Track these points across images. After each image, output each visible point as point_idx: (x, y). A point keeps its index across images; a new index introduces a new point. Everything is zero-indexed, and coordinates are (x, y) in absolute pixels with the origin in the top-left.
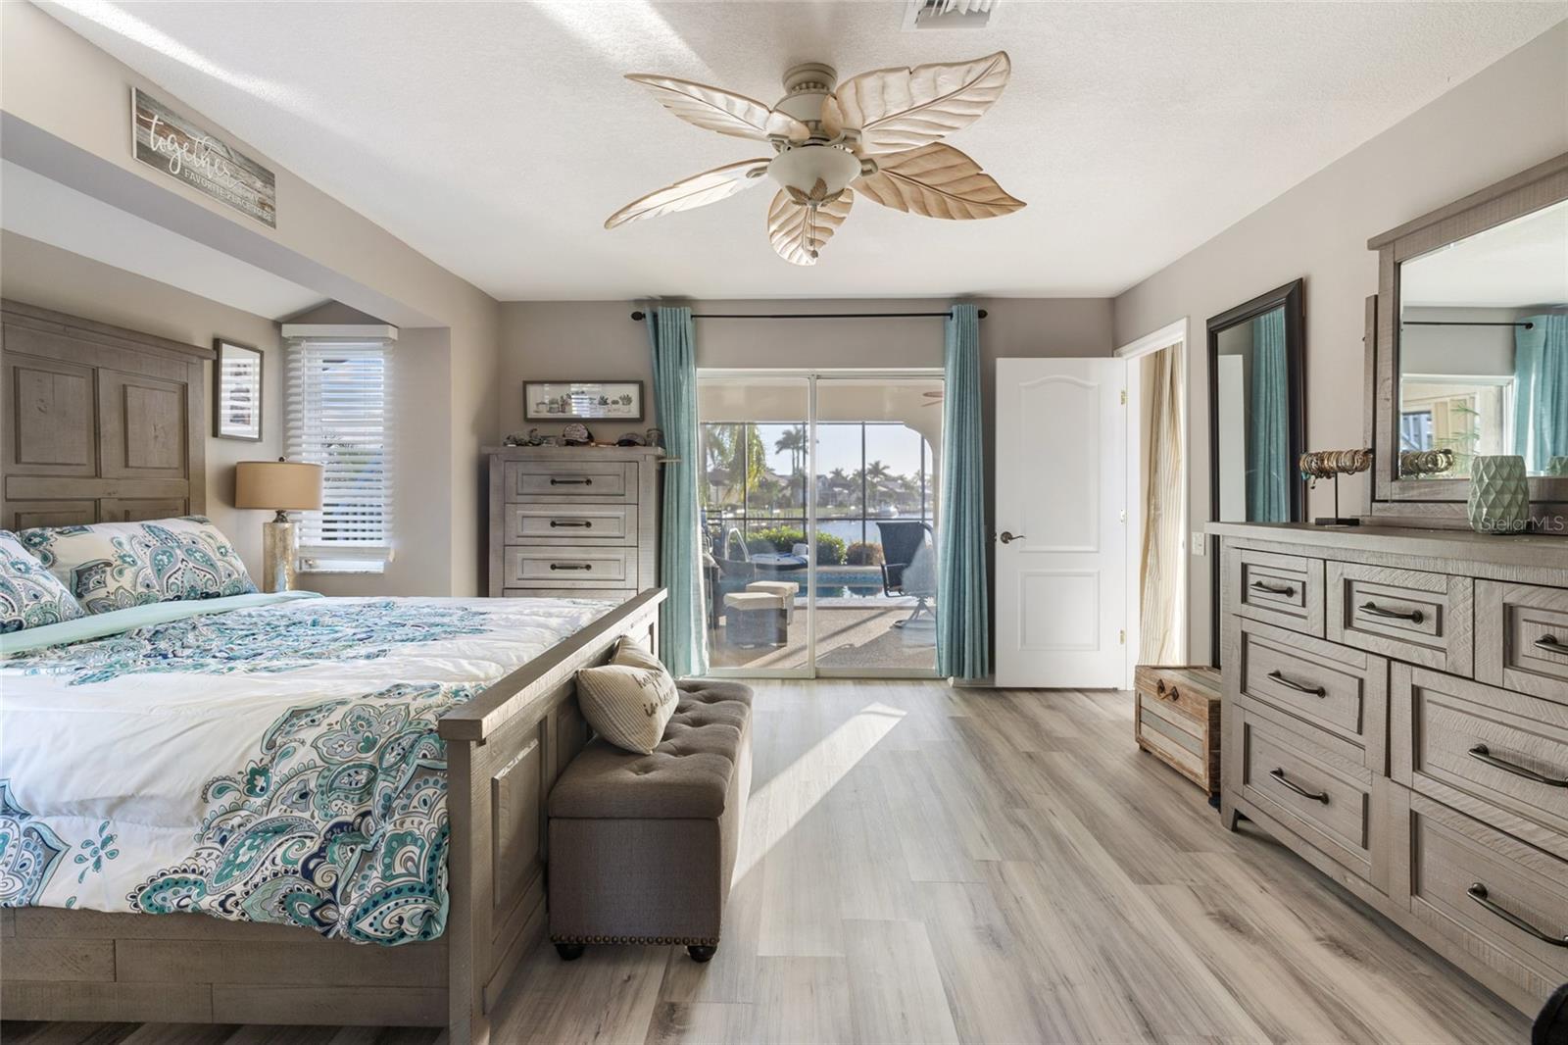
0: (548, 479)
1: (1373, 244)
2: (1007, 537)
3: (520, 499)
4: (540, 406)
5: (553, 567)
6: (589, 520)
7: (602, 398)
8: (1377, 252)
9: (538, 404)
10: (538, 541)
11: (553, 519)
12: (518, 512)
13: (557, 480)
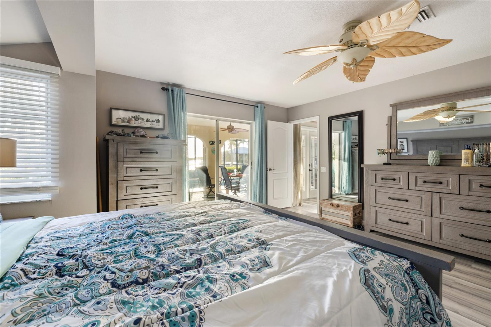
0: (139, 151)
1: (391, 105)
2: (270, 170)
3: (126, 160)
4: (118, 119)
5: (141, 189)
6: (157, 168)
7: (147, 119)
8: (391, 107)
9: (117, 119)
10: (134, 178)
11: (141, 168)
12: (124, 166)
13: (143, 152)
